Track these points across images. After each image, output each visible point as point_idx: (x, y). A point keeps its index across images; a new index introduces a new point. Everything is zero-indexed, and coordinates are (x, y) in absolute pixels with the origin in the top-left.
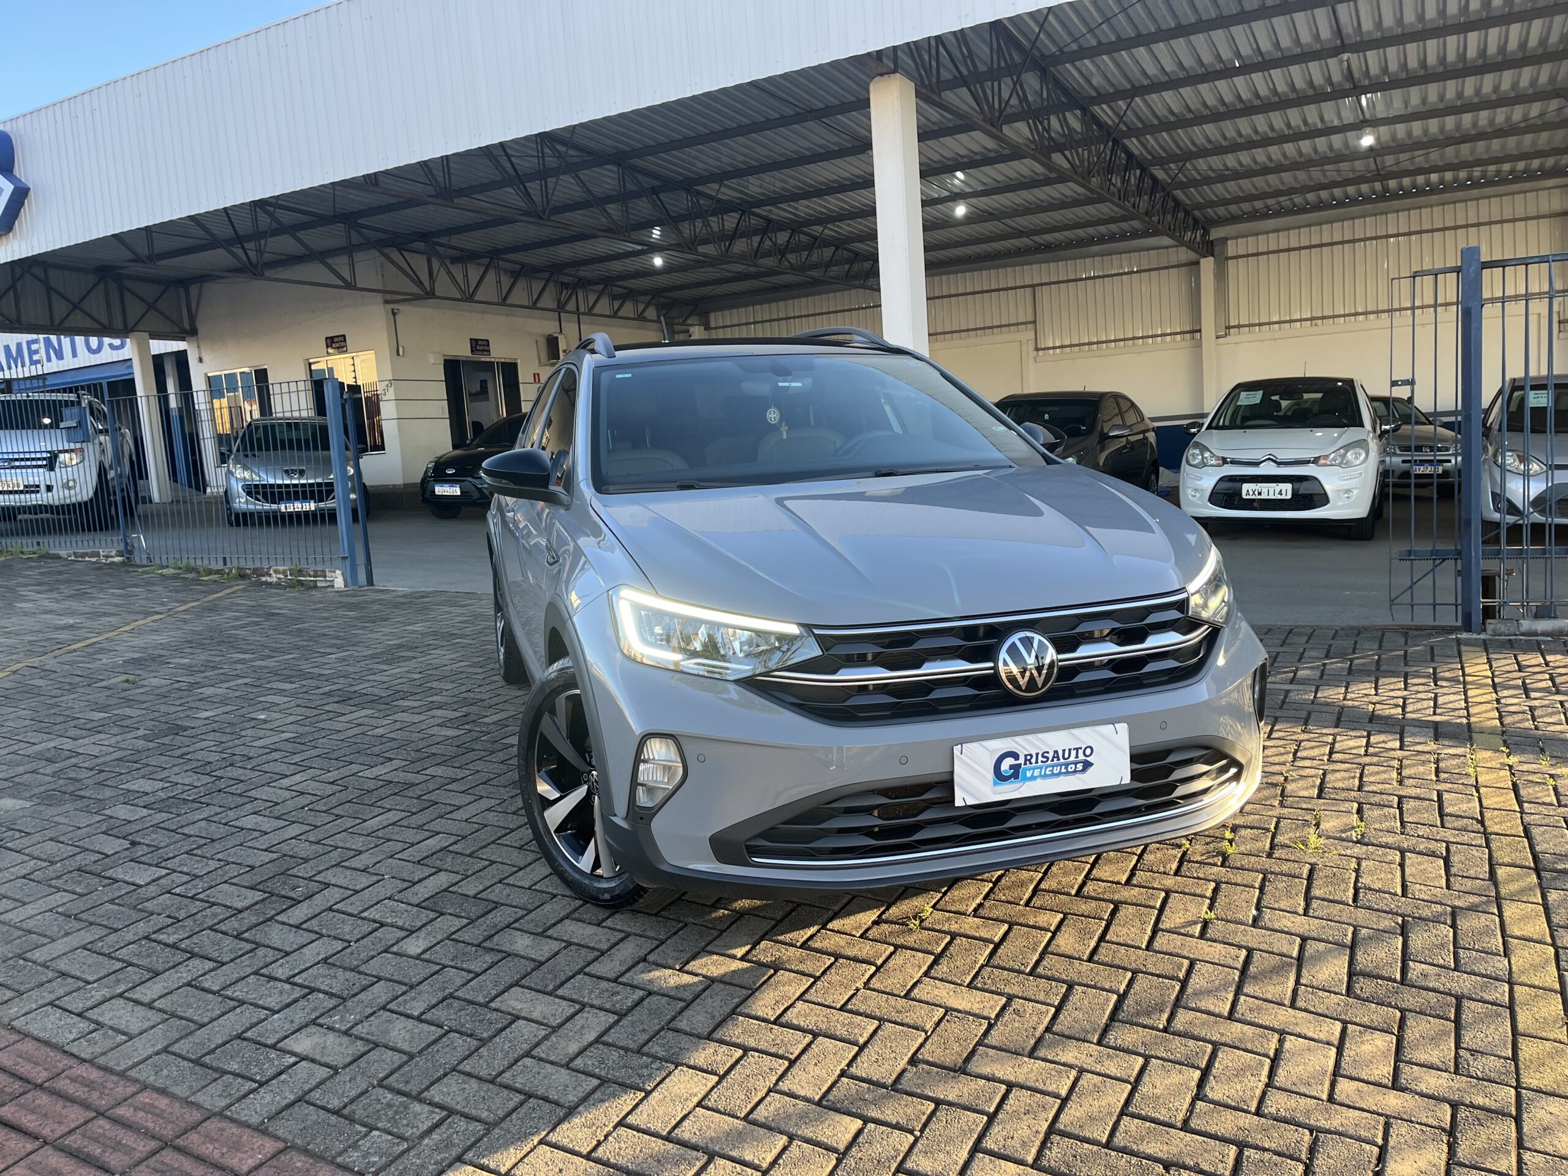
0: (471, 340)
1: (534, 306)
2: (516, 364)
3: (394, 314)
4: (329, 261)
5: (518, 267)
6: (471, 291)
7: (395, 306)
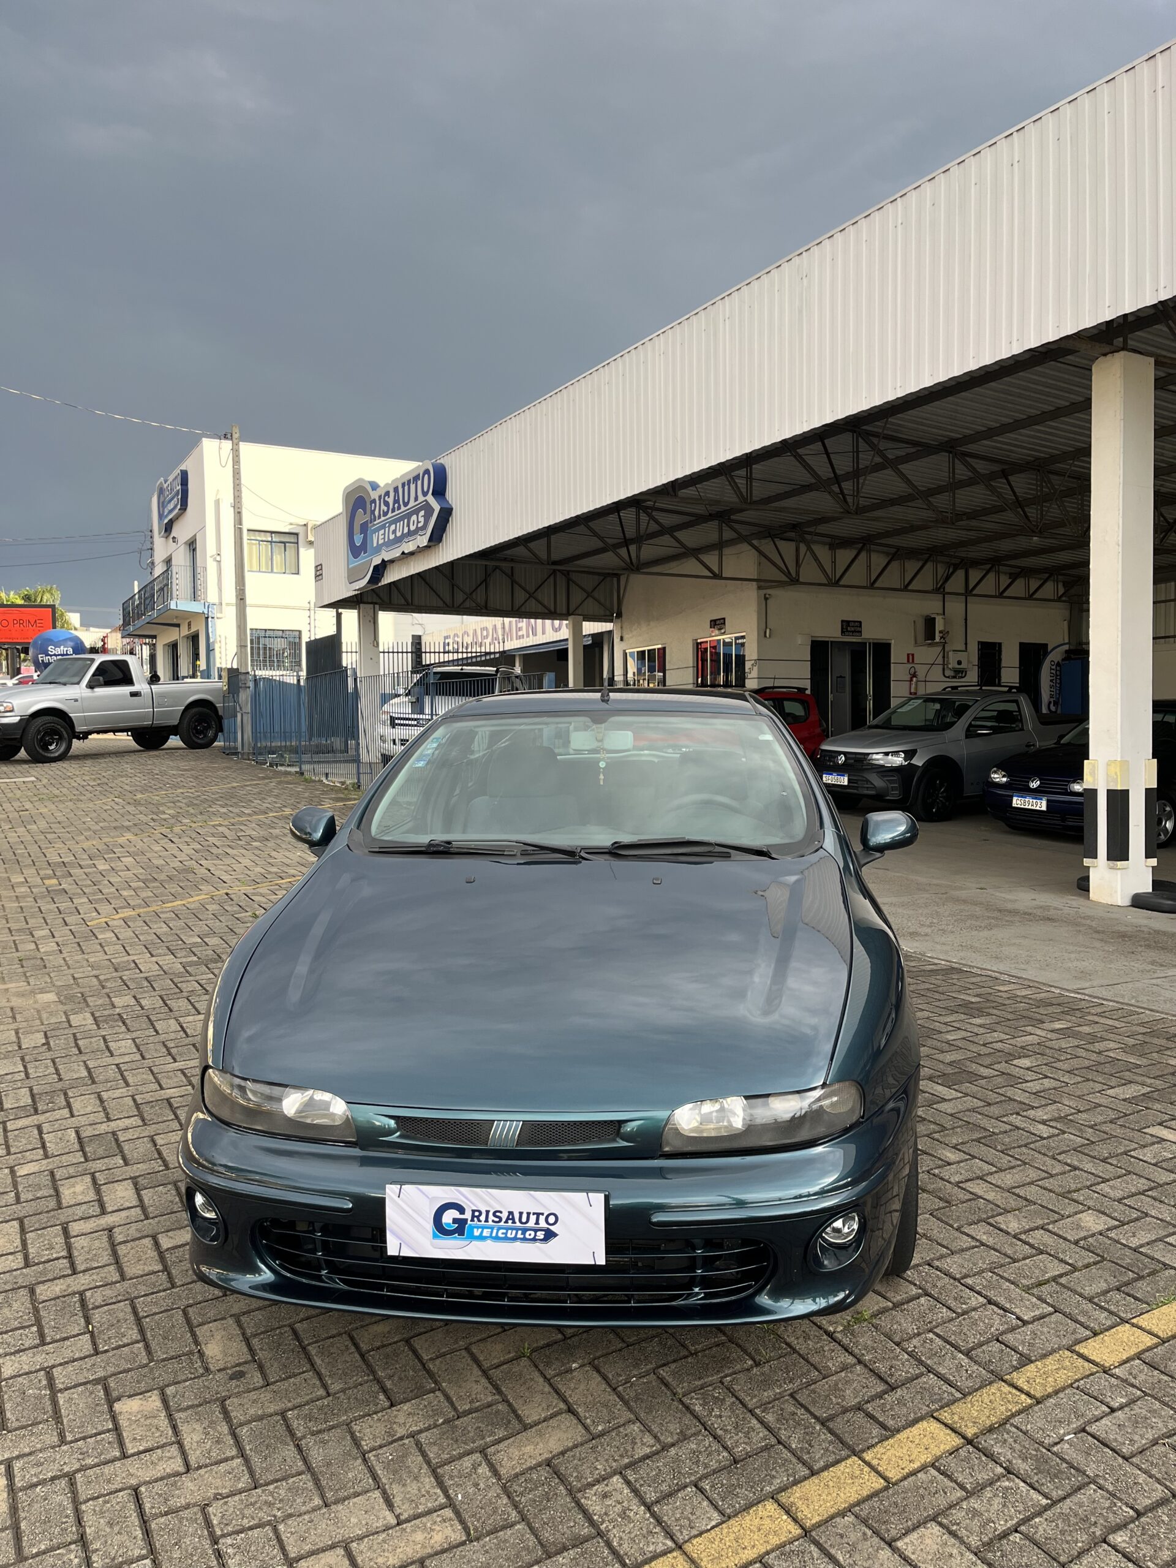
0: (843, 621)
1: (905, 588)
2: (889, 645)
3: (766, 599)
4: (701, 556)
5: (893, 550)
6: (838, 577)
7: (769, 591)
